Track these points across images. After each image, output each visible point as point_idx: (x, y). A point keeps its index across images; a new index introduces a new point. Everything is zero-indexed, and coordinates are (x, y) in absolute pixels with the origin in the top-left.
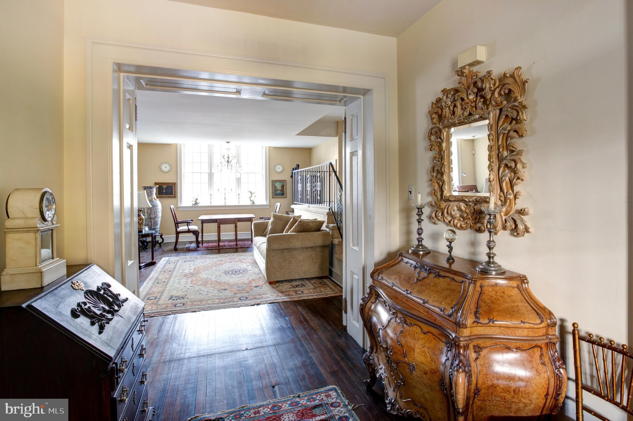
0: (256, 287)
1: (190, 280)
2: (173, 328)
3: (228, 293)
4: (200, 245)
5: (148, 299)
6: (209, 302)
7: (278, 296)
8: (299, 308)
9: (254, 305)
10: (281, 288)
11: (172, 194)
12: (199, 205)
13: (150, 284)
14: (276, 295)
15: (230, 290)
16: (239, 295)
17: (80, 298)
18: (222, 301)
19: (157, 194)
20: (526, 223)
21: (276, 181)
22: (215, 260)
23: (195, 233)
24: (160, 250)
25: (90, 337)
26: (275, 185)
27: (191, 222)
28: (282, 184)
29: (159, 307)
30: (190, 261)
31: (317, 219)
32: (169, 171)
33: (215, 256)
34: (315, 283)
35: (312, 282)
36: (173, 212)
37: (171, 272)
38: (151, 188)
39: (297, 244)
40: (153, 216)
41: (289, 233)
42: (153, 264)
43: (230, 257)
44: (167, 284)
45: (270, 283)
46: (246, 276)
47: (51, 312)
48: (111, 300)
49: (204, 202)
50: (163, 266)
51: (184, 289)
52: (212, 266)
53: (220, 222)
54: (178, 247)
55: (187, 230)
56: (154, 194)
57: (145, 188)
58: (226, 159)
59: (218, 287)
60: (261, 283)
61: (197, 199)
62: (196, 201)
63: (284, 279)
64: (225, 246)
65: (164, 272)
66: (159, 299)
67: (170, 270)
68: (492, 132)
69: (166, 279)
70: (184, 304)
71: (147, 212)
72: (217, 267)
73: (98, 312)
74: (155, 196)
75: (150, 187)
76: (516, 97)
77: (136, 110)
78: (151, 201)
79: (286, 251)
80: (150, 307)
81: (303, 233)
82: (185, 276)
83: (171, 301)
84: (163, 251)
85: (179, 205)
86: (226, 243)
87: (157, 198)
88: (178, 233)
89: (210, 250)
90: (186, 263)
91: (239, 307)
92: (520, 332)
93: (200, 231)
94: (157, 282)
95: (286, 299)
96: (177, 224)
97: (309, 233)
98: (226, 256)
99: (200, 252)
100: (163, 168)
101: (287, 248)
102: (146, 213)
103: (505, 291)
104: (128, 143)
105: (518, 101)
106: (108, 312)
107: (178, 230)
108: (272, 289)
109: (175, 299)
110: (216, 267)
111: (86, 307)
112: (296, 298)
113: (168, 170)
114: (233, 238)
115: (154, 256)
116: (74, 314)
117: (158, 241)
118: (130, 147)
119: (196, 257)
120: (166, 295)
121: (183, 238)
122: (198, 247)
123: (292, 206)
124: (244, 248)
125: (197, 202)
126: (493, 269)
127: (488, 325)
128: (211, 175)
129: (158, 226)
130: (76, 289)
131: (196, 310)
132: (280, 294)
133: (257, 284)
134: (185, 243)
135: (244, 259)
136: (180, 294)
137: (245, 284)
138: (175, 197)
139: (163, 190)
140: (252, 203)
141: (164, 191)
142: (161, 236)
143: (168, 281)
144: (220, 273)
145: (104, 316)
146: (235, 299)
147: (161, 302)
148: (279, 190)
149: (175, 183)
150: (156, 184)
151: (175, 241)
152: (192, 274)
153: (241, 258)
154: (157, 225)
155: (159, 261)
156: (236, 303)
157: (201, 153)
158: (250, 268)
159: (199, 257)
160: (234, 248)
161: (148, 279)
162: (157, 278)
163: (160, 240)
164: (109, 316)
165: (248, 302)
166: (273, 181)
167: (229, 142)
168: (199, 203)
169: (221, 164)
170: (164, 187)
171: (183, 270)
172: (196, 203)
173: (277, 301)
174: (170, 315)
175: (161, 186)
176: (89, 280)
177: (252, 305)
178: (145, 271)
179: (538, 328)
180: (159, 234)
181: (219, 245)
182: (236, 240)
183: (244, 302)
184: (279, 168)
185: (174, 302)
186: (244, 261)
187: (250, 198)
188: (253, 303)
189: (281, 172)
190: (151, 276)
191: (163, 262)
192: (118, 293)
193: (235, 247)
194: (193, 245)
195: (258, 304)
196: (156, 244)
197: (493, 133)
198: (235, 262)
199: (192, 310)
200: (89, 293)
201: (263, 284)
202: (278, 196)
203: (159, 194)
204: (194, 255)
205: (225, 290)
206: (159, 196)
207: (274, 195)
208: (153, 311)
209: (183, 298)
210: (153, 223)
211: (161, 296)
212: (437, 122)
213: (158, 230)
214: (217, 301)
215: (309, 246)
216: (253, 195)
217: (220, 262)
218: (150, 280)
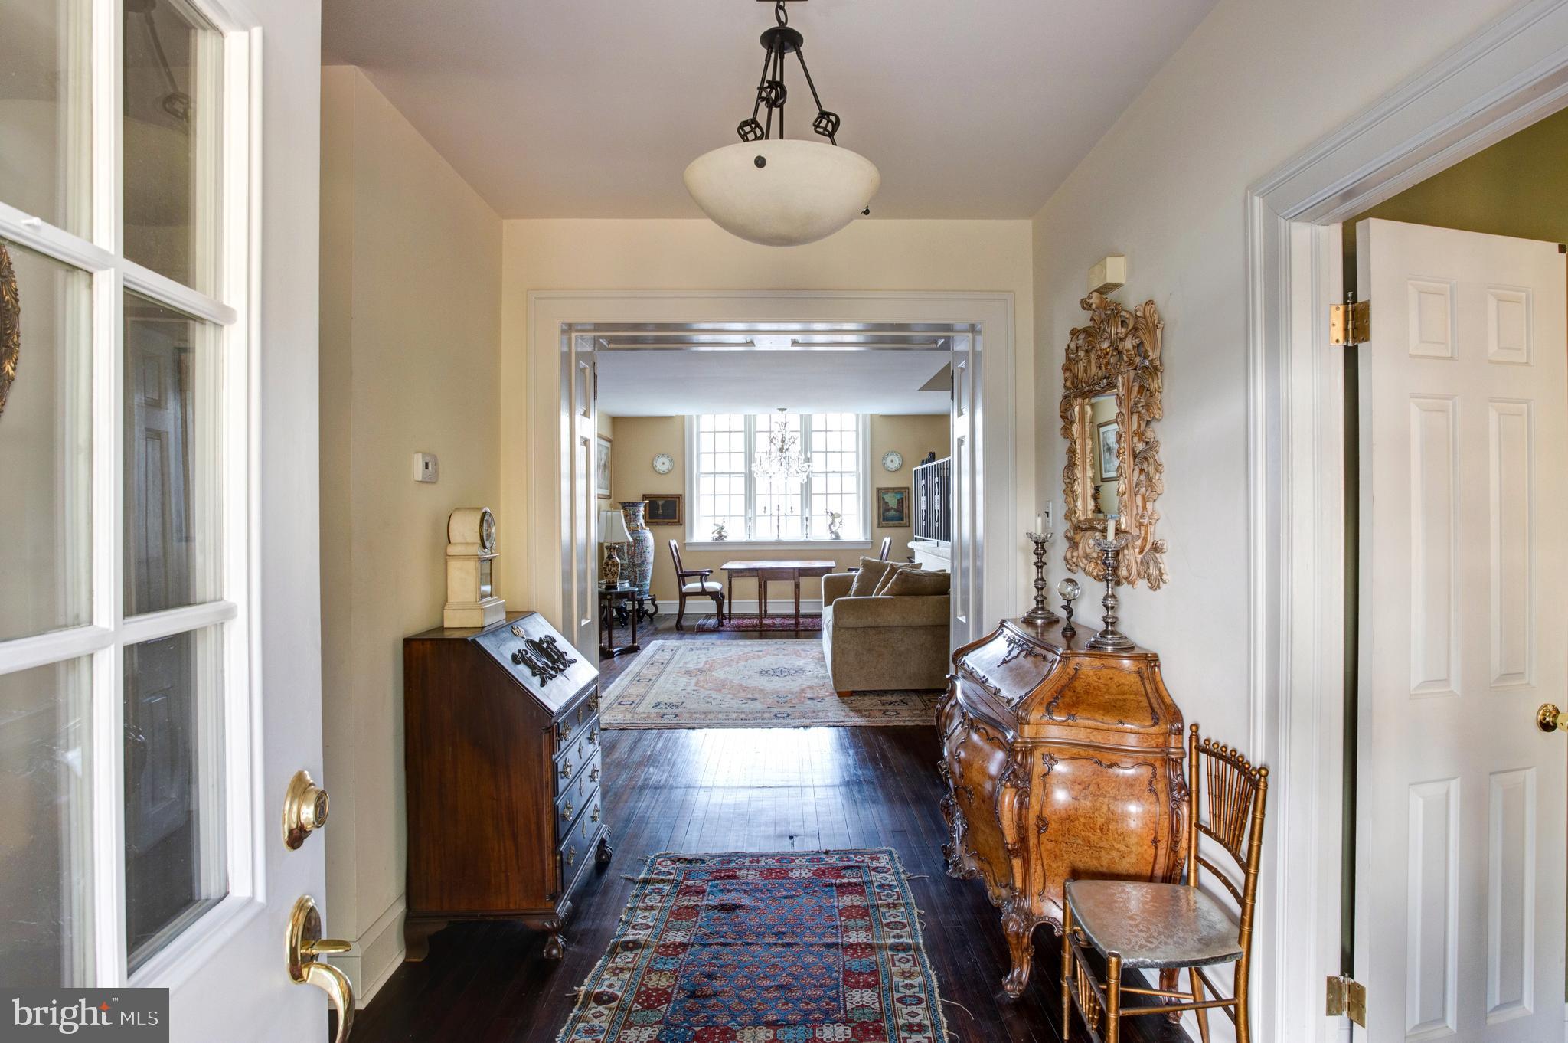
0: (812, 699)
1: (694, 680)
2: (654, 748)
3: (758, 706)
4: (726, 622)
5: (620, 704)
6: (720, 716)
7: (847, 716)
8: (881, 738)
9: (798, 727)
10: (859, 704)
11: (675, 518)
12: (728, 540)
13: (626, 682)
14: (844, 714)
15: (762, 700)
16: (776, 710)
17: (521, 645)
18: (742, 716)
19: (648, 517)
20: (1162, 566)
21: (887, 490)
22: (746, 650)
23: (716, 596)
24: (650, 628)
25: (531, 686)
26: (884, 499)
27: (707, 573)
28: (899, 497)
29: (636, 716)
30: (701, 649)
31: (945, 570)
32: (669, 472)
33: (749, 643)
34: (929, 700)
35: (925, 698)
36: (675, 553)
37: (664, 665)
38: (635, 505)
39: (893, 618)
40: (638, 561)
41: (880, 596)
42: (634, 650)
43: (778, 647)
44: (654, 683)
45: (840, 694)
46: (800, 680)
47: (493, 651)
48: (556, 657)
49: (736, 534)
50: (651, 654)
51: (684, 693)
52: (739, 659)
53: (764, 577)
54: (685, 623)
55: (700, 590)
56: (641, 517)
57: (625, 506)
58: (779, 445)
59: (743, 694)
60: (823, 692)
61: (722, 528)
62: (720, 532)
63: (868, 689)
64: (773, 625)
65: (652, 664)
66: (638, 705)
67: (662, 661)
68: (1122, 410)
69: (653, 676)
70: (676, 716)
71: (628, 553)
72: (749, 661)
73: (541, 666)
74: (642, 521)
75: (632, 503)
76: (1146, 351)
77: (595, 382)
78: (634, 531)
79: (872, 632)
80: (622, 715)
81: (907, 598)
82: (688, 672)
83: (656, 710)
84: (656, 629)
85: (688, 540)
86: (778, 621)
87: (646, 525)
88: (683, 596)
89: (743, 631)
90: (693, 652)
91: (770, 728)
92: (1116, 738)
93: (726, 593)
94: (637, 679)
95: (861, 721)
96: (682, 577)
97: (920, 597)
98: (770, 643)
99: (724, 635)
100: (658, 466)
101: (873, 625)
102: (626, 554)
103: (1115, 677)
104: (582, 437)
105: (1150, 359)
106: (552, 668)
107: (684, 589)
108: (841, 704)
109: (664, 707)
110: (746, 661)
111: (528, 656)
112: (880, 721)
113: (668, 469)
114: (792, 610)
115: (637, 638)
116: (515, 659)
117: (647, 610)
118: (586, 442)
119: (714, 642)
120: (650, 699)
121: (694, 606)
122: (721, 624)
123: (911, 545)
124: (811, 630)
125: (723, 533)
126: (1110, 642)
127: (1066, 723)
128: (750, 479)
129: (648, 582)
130: (516, 635)
131: (696, 726)
132: (852, 714)
133: (815, 695)
134: (698, 616)
135: (805, 651)
136: (674, 700)
137: (792, 693)
138: (680, 523)
139: (658, 509)
140: (834, 536)
141: (660, 511)
142: (653, 600)
143: (656, 680)
144: (750, 673)
145: (546, 671)
146: (767, 715)
147: (640, 709)
148: (892, 508)
149: (681, 495)
150: (645, 497)
151: (677, 613)
152: (701, 671)
153: (799, 648)
154: (645, 578)
155: (645, 647)
156: (766, 721)
157: (730, 432)
158: (811, 666)
159: (718, 642)
160: (791, 631)
161: (623, 674)
162: (639, 673)
163: (652, 610)
164: (553, 672)
165: (789, 721)
166: (879, 490)
167: (785, 409)
168: (725, 537)
169: (768, 456)
170: (661, 503)
171: (686, 663)
172: (721, 537)
173: (844, 724)
174: (652, 729)
175: (655, 501)
176: (531, 630)
177: (794, 727)
178: (619, 661)
179: (1147, 734)
180: (649, 596)
181: (761, 623)
182: (797, 615)
183: (781, 721)
184: (894, 462)
185: (660, 711)
186: (803, 654)
187: (830, 526)
188: (796, 725)
189: (898, 470)
190: (628, 669)
191: (653, 648)
192: (564, 651)
193: (792, 628)
194: (713, 621)
195: (805, 727)
196: (643, 616)
197: (1124, 412)
198: (784, 655)
199: (689, 726)
200: (530, 642)
201: (826, 696)
202: (891, 523)
203: (650, 518)
204: (711, 639)
205: (753, 699)
206: (650, 521)
207: (881, 520)
208: (625, 722)
209: (677, 707)
210: (638, 575)
211: (641, 701)
212: (1071, 386)
213: (648, 588)
214: (734, 715)
215: (920, 624)
216: (837, 521)
217: (756, 653)
218: (626, 676)
